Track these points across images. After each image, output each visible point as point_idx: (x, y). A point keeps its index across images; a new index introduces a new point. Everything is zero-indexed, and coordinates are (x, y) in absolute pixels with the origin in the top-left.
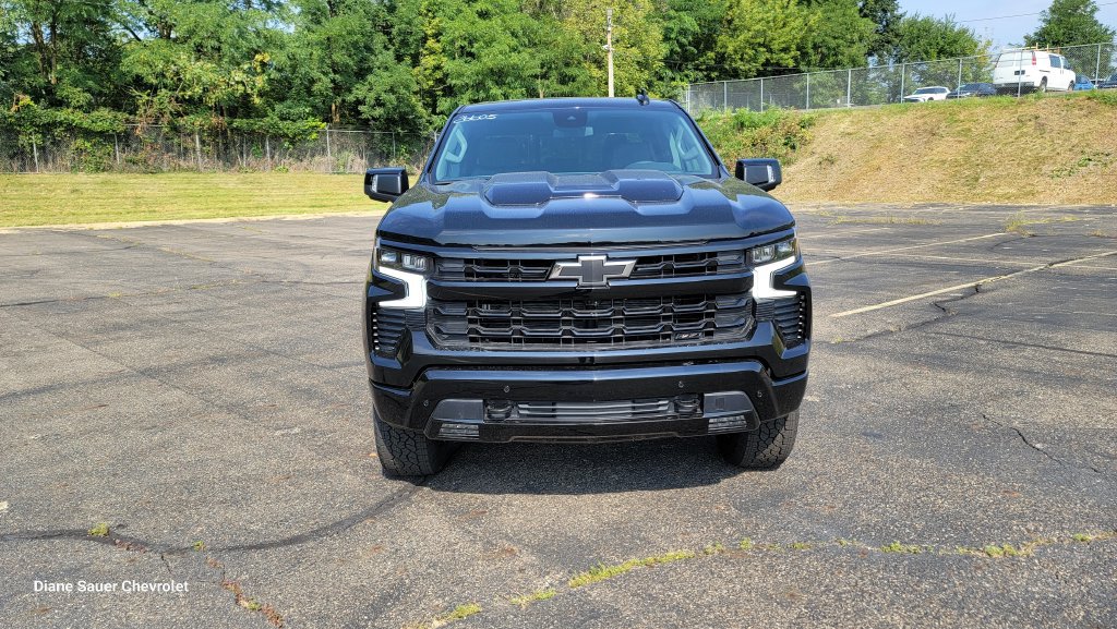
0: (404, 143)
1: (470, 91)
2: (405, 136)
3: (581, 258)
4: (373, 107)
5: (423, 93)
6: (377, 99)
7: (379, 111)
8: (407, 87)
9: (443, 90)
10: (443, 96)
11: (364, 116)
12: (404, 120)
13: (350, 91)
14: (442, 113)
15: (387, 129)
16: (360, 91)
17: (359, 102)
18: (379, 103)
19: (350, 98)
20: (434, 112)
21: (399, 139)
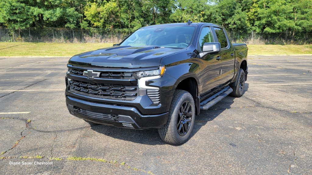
0: (242, 35)
1: (266, 18)
2: (242, 33)
3: (88, 70)
4: (233, 25)
5: (250, 20)
6: (234, 23)
7: (235, 26)
8: (244, 18)
9: (257, 19)
10: (257, 21)
11: (230, 28)
12: (242, 28)
13: (227, 20)
14: (256, 26)
15: (237, 31)
16: (230, 20)
17: (229, 24)
18: (235, 23)
19: (227, 23)
20: (253, 26)
21: (240, 34)
